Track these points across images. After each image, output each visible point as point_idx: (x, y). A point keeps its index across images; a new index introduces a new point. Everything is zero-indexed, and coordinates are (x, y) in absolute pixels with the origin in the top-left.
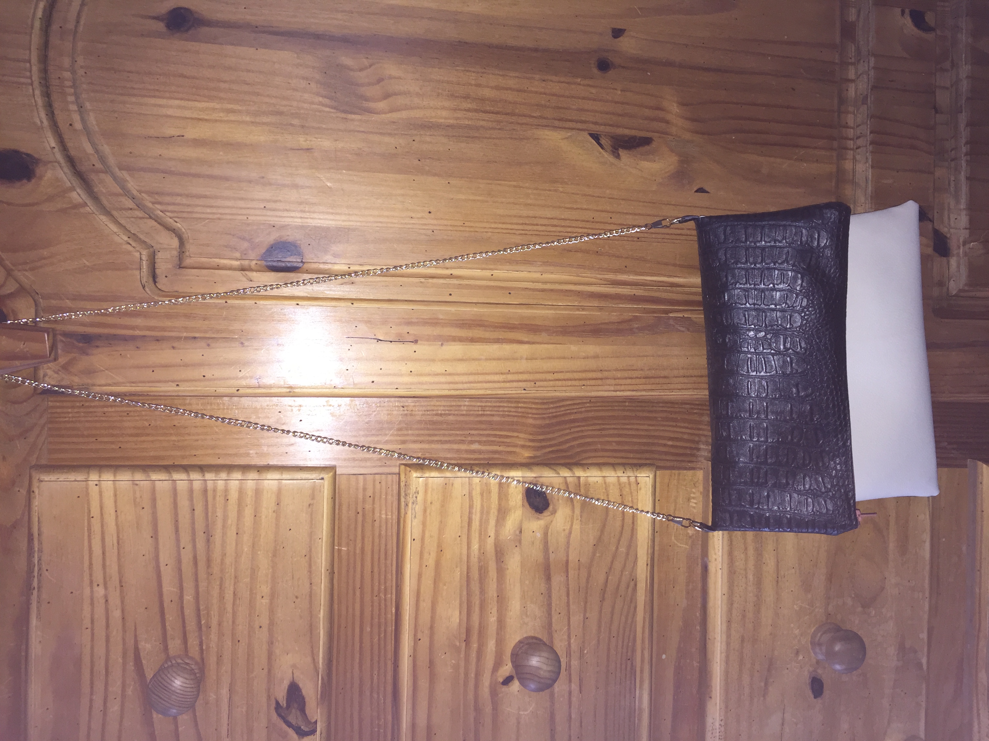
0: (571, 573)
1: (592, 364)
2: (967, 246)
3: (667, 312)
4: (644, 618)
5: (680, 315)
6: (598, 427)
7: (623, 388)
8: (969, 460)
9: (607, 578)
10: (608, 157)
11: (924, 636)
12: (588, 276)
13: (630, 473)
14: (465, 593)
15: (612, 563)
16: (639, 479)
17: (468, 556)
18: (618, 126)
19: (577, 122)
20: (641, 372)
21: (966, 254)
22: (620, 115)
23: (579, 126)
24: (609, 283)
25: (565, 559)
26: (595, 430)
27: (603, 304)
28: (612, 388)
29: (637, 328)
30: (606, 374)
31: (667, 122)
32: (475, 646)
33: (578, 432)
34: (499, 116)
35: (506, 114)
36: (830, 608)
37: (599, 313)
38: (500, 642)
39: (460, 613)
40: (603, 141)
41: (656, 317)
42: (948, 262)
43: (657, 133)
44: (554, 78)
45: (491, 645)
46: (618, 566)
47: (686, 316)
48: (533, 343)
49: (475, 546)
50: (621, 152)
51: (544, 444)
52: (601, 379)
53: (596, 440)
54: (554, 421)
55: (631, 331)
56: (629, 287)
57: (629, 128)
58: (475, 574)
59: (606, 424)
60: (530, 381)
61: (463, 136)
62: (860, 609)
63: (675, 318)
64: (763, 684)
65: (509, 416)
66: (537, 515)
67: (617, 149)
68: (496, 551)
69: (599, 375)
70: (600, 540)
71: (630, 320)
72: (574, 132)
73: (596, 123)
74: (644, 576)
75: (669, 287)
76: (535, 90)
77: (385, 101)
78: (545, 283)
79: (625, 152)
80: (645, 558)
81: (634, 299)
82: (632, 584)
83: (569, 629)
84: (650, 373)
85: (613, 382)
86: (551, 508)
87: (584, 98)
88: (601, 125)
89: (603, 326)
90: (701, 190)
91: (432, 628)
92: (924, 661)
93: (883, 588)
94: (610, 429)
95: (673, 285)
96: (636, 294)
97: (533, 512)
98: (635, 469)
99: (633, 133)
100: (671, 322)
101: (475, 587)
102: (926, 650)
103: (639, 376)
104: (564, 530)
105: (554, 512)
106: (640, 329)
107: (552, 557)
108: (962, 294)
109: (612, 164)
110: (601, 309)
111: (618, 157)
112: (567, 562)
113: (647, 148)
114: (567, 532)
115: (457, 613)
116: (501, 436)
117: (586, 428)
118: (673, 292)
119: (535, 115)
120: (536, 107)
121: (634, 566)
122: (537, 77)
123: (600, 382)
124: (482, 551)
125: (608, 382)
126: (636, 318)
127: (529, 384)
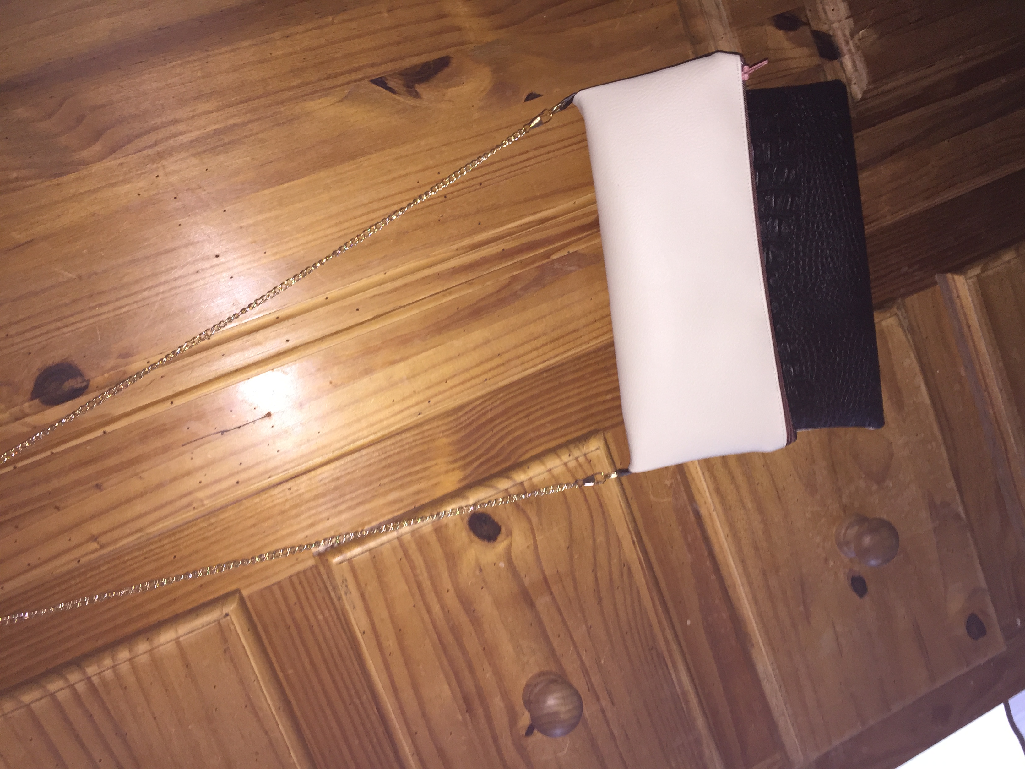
0: (554, 589)
1: (486, 352)
2: (856, 38)
3: (548, 255)
4: (652, 599)
5: (564, 253)
6: (522, 415)
7: (531, 364)
8: (936, 275)
9: (596, 577)
10: (407, 101)
11: (952, 484)
12: (440, 252)
13: (576, 453)
14: (446, 663)
15: (595, 556)
16: (590, 456)
17: (433, 622)
18: (402, 58)
19: (349, 72)
20: (545, 338)
21: (858, 48)
22: (398, 43)
23: (354, 76)
24: (468, 250)
25: (542, 577)
26: (520, 419)
27: (471, 276)
28: (519, 369)
29: (522, 289)
30: (506, 357)
31: (459, 29)
32: (480, 711)
33: (503, 429)
34: (250, 103)
35: (258, 98)
36: (845, 500)
37: (470, 291)
38: (505, 695)
39: (449, 685)
40: (391, 83)
41: (537, 267)
42: (842, 65)
43: (452, 47)
44: (300, 28)
45: (497, 704)
46: (602, 557)
47: (571, 251)
48: (407, 358)
49: (436, 608)
50: (419, 88)
51: (468, 459)
52: (503, 364)
53: (527, 428)
54: (470, 429)
55: (516, 296)
56: (493, 244)
57: (418, 55)
58: (450, 639)
59: (530, 407)
60: (422, 402)
61: (217, 147)
62: (875, 487)
63: (559, 260)
64: (802, 608)
65: (416, 446)
66: (491, 545)
67: (413, 87)
68: (461, 602)
69: (498, 361)
70: (571, 539)
71: (509, 284)
72: (352, 86)
73: (373, 65)
74: (635, 556)
75: (539, 224)
76: (281, 52)
77: (98, 143)
78: (394, 279)
79: (423, 86)
80: (629, 537)
81: (505, 255)
82: (625, 570)
83: (575, 646)
84: (555, 334)
85: (518, 362)
86: (503, 530)
87: (345, 40)
88: (381, 64)
89: (481, 304)
90: (531, 97)
91: (424, 715)
92: (961, 510)
93: (892, 455)
94: (537, 410)
95: (543, 221)
96: (506, 248)
97: (486, 542)
98: (581, 447)
99: (424, 59)
100: (557, 265)
101: (456, 652)
102: (958, 497)
103: (545, 342)
104: (528, 547)
105: (510, 534)
106: (525, 289)
107: (527, 581)
108: (869, 95)
109: (414, 107)
110: (469, 283)
111: (417, 95)
112: (545, 579)
113: (447, 71)
114: (532, 547)
115: (446, 687)
116: (417, 472)
117: (509, 422)
118: (547, 228)
119: (294, 84)
120: (292, 74)
121: (620, 551)
122: (277, 35)
123: (502, 369)
124: (446, 610)
125: (513, 363)
126: (515, 279)
127: (422, 406)
